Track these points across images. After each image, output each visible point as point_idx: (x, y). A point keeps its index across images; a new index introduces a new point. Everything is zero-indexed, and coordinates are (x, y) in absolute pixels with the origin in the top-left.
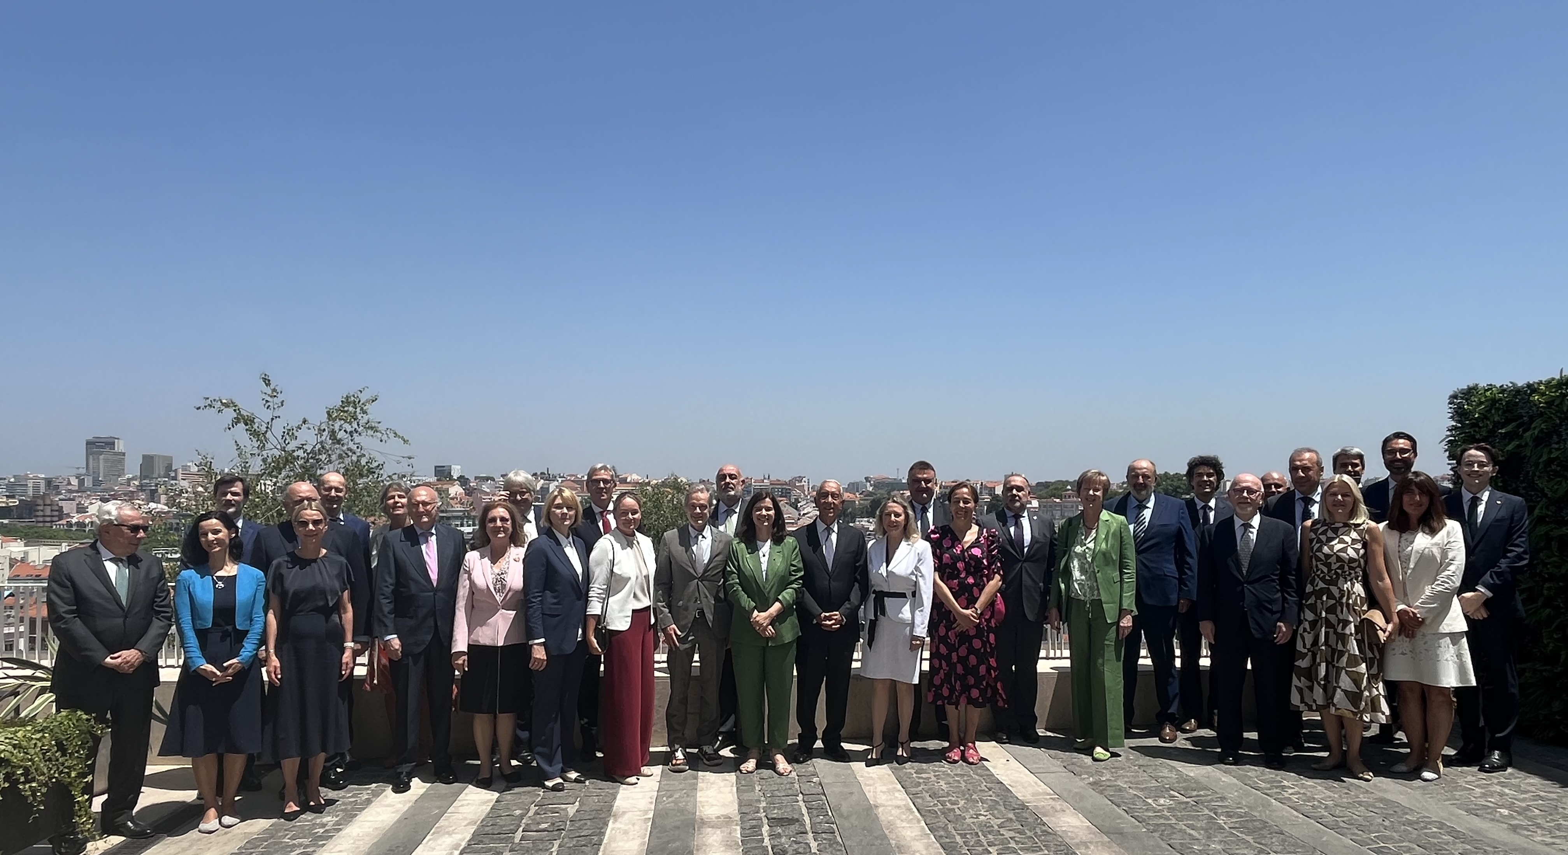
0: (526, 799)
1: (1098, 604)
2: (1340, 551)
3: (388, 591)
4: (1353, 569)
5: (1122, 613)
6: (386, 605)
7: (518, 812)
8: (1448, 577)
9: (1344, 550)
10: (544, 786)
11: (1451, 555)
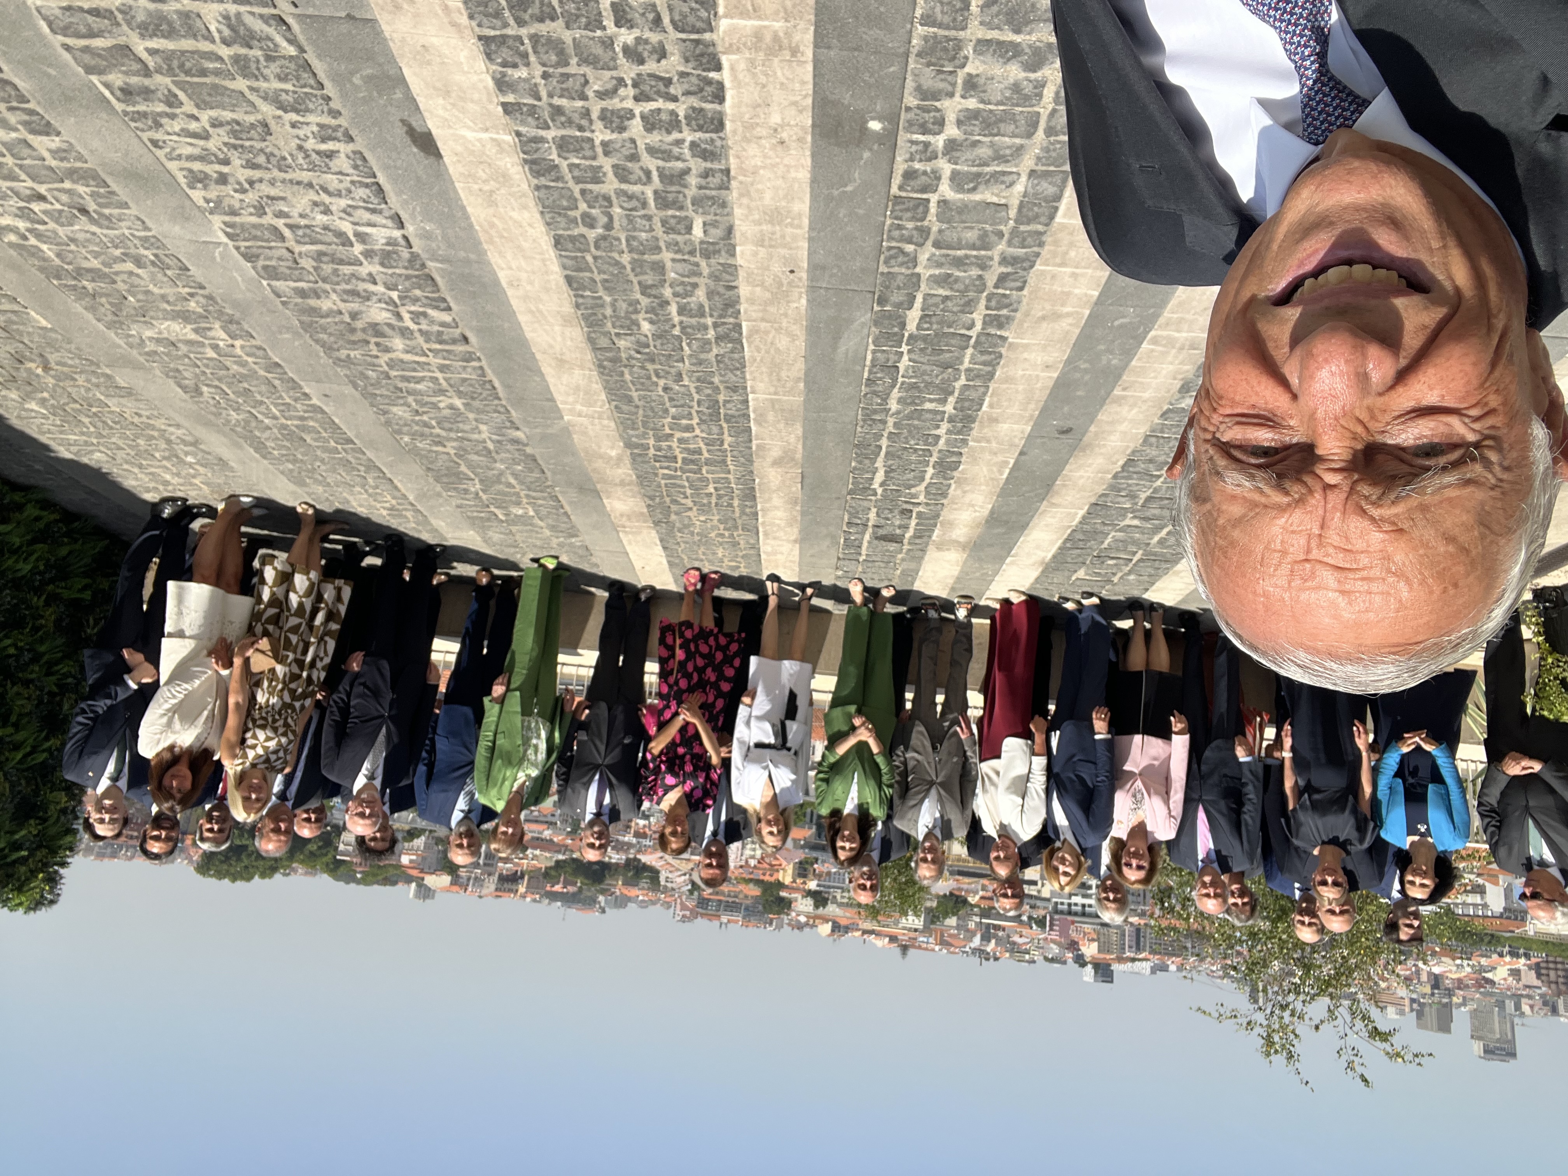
0: (1120, 589)
1: (526, 712)
2: (272, 739)
3: (1247, 807)
4: (262, 718)
5: (502, 700)
6: (1252, 793)
7: (1132, 577)
8: (174, 697)
9: (268, 739)
10: (1101, 599)
11: (165, 720)
